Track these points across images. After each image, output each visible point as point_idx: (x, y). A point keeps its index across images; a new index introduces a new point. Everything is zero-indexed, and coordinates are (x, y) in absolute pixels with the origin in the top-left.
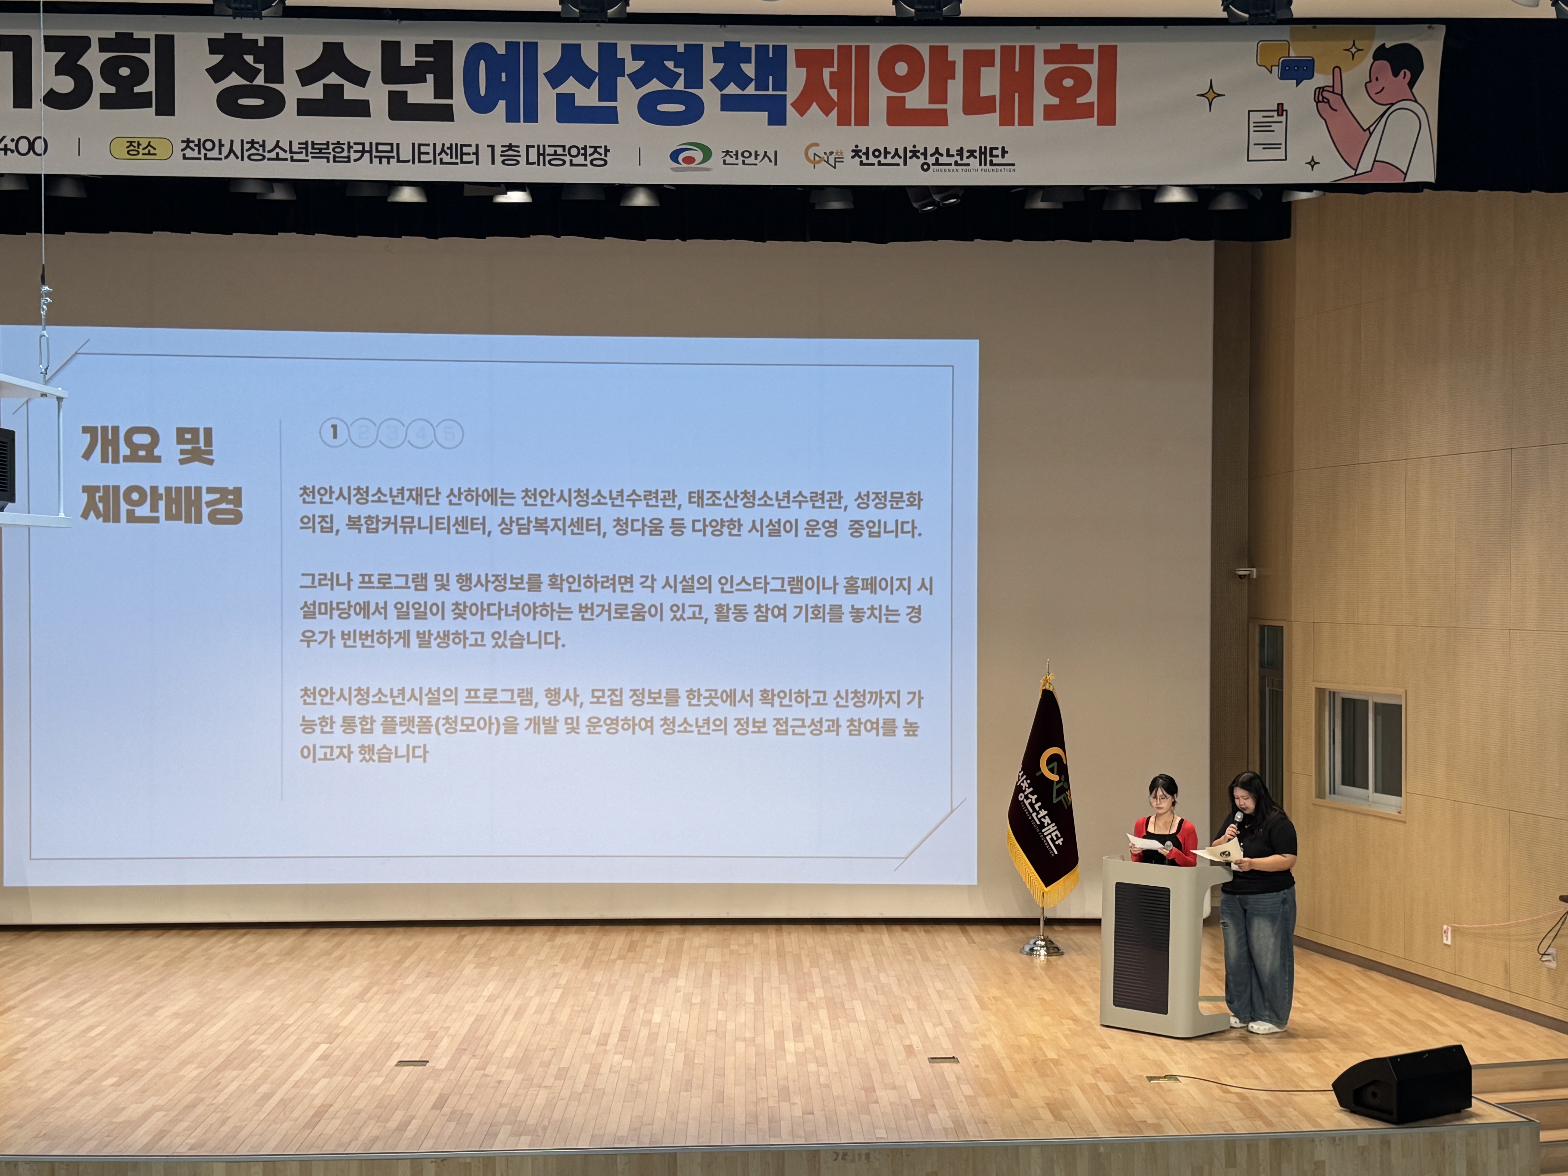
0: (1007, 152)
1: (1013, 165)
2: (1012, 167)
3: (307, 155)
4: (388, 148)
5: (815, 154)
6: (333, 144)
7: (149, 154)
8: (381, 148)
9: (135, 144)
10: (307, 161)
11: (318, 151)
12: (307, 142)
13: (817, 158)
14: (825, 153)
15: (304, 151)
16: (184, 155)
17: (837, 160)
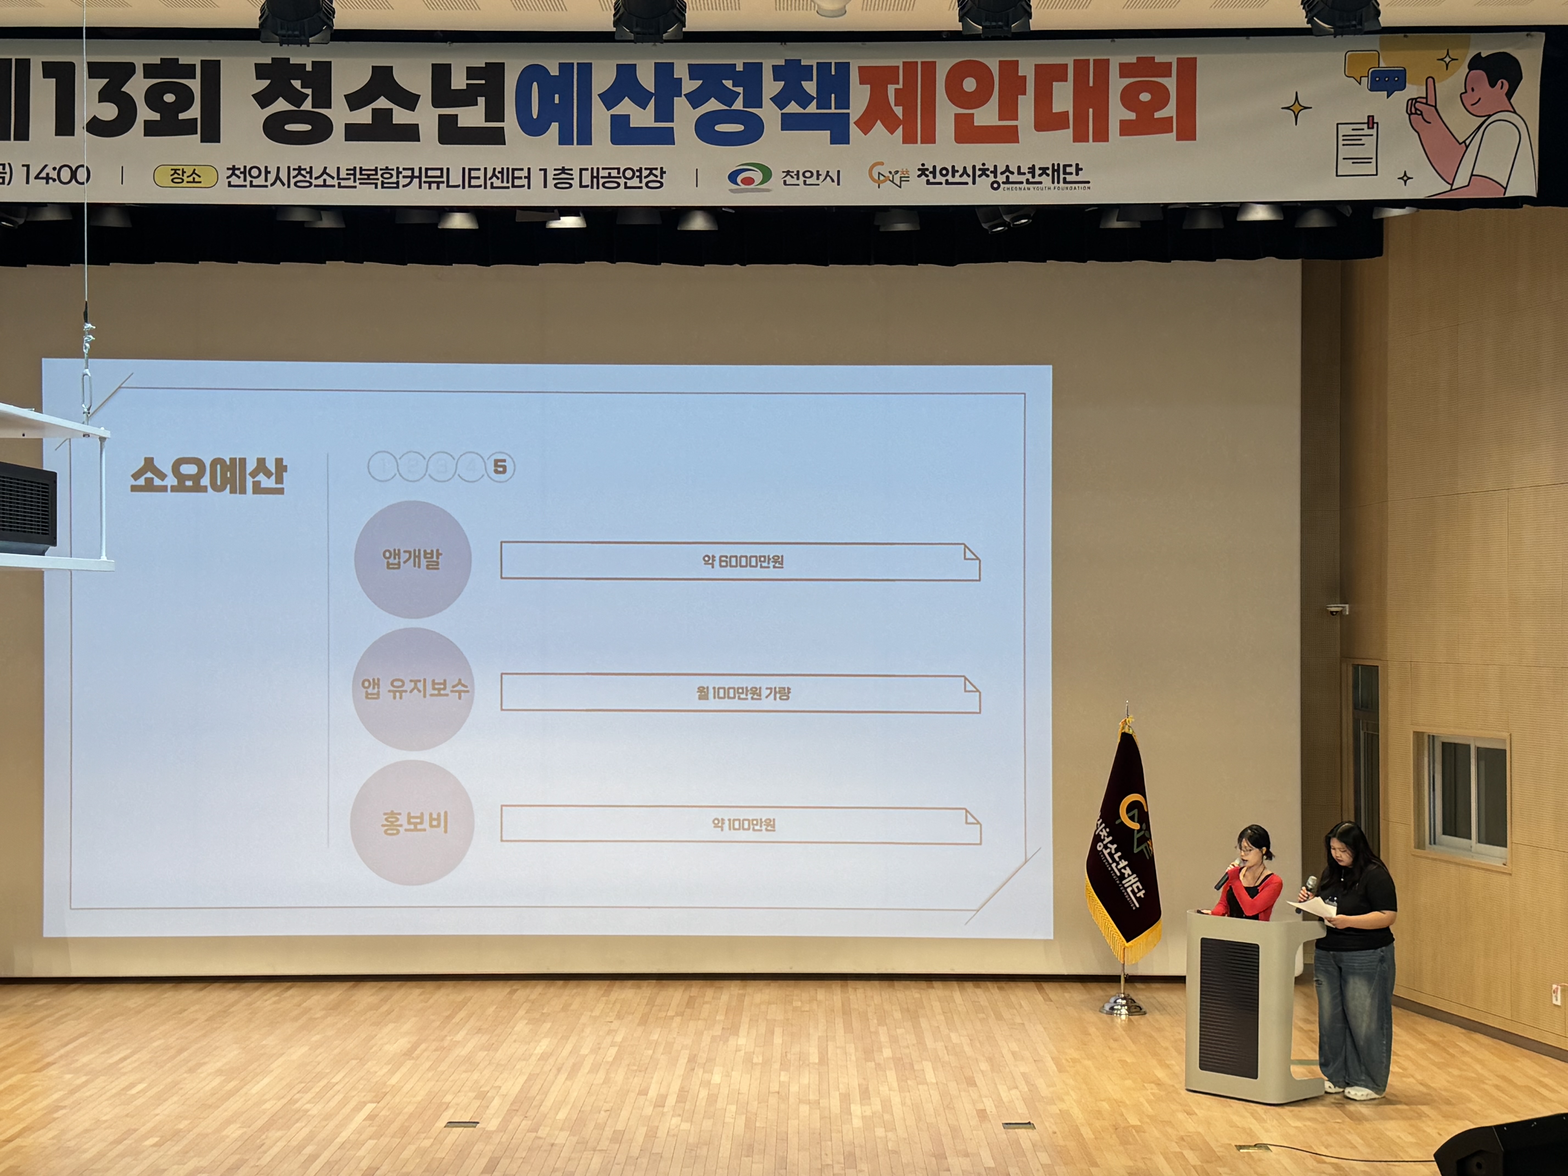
0: (1081, 169)
1: (1088, 182)
2: (1086, 185)
3: (355, 181)
4: (438, 173)
5: (879, 173)
6: (381, 170)
7: (194, 182)
8: (430, 173)
9: (180, 172)
10: (355, 187)
11: (366, 177)
12: (354, 169)
13: (882, 178)
14: (890, 172)
15: (352, 177)
16: (229, 182)
17: (903, 179)
